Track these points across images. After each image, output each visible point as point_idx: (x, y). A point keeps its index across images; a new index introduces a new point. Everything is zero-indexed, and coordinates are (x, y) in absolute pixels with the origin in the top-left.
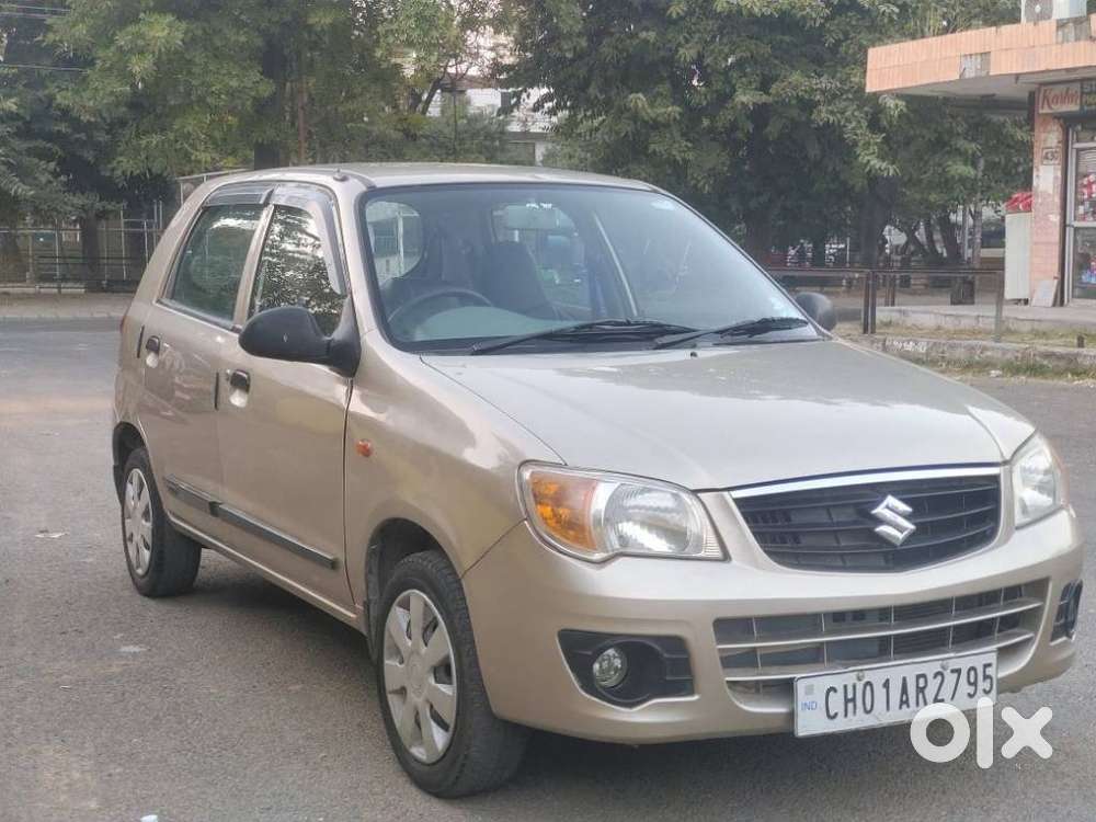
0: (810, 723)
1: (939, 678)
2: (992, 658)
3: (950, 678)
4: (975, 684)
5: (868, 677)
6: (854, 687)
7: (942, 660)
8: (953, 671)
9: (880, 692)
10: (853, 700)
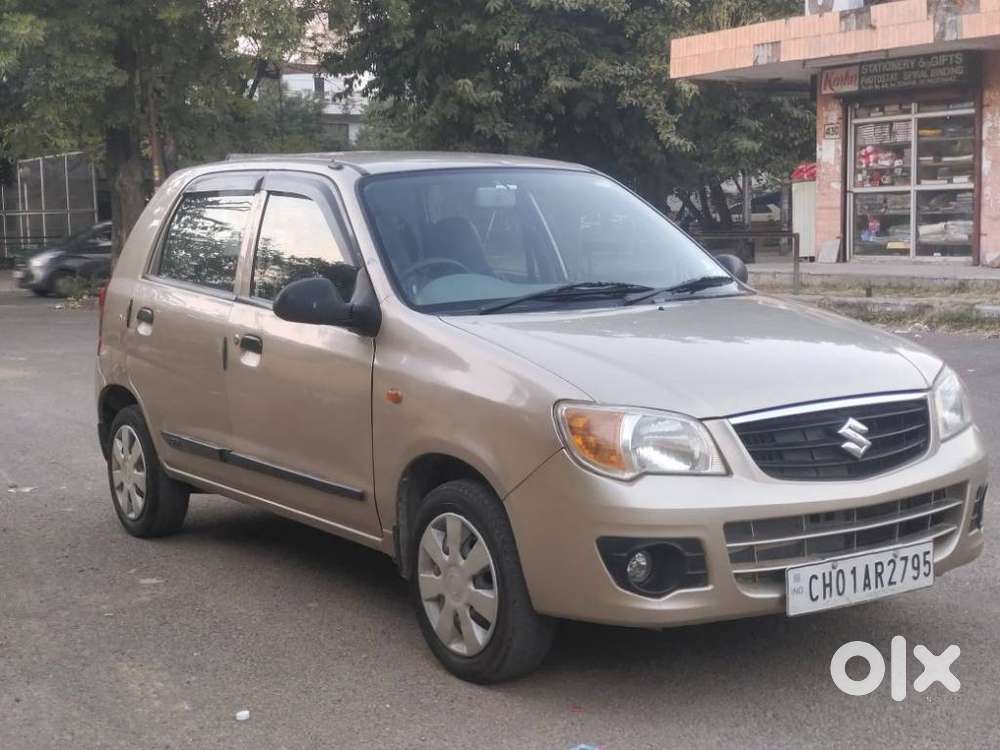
0: (799, 605)
1: (892, 564)
2: (929, 547)
4: (918, 569)
5: (840, 566)
6: (830, 574)
7: (894, 550)
8: (902, 559)
9: (849, 577)
10: (830, 585)
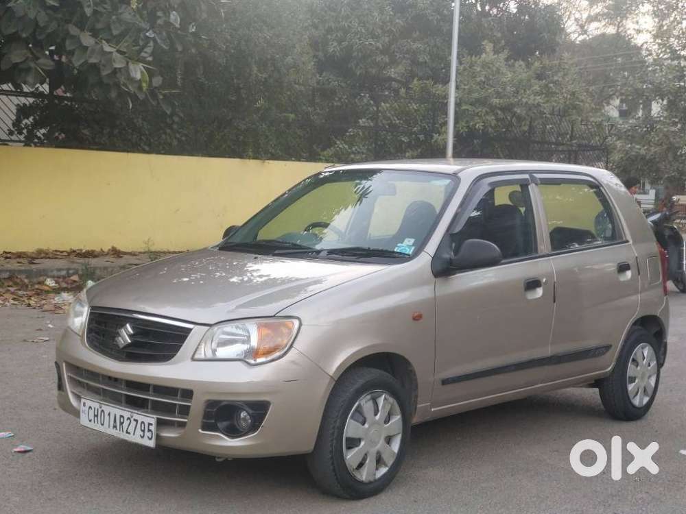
0: (84, 420)
1: (129, 421)
2: (153, 421)
3: (133, 423)
4: (143, 431)
5: (104, 408)
6: (98, 410)
7: (132, 412)
8: (134, 420)
9: (107, 417)
10: (97, 416)
